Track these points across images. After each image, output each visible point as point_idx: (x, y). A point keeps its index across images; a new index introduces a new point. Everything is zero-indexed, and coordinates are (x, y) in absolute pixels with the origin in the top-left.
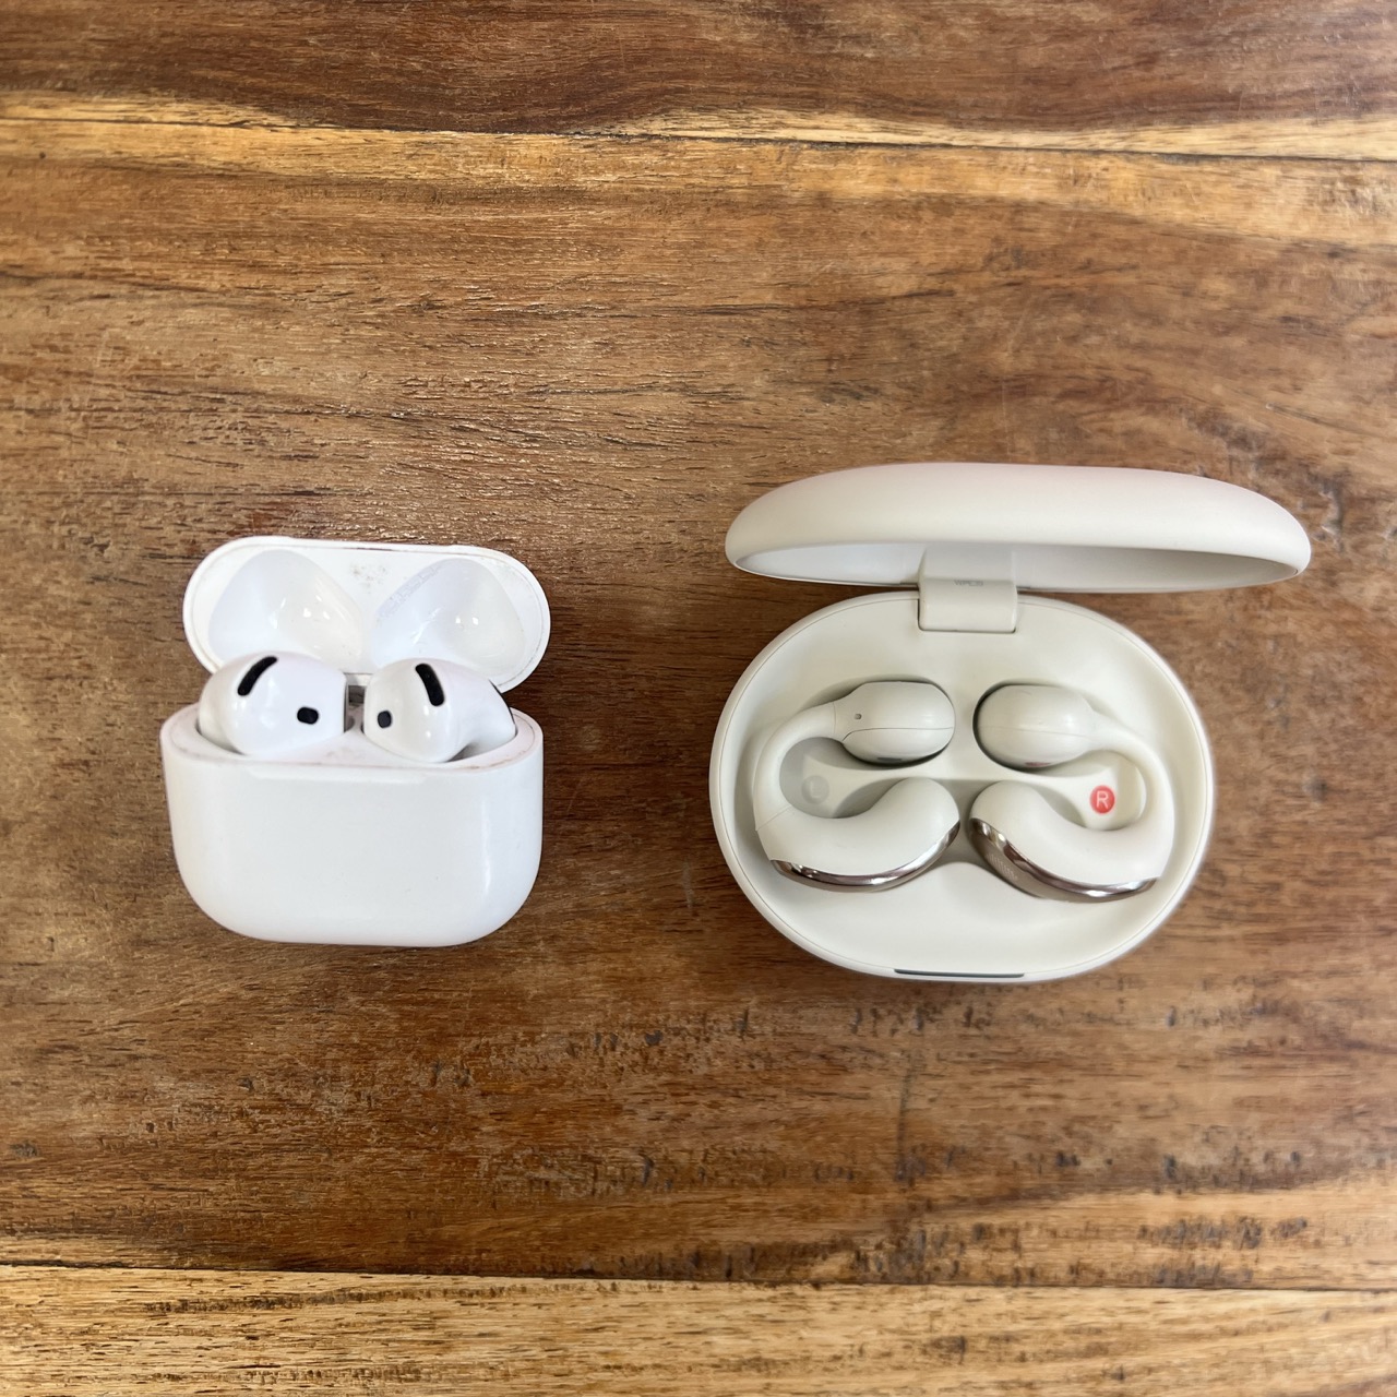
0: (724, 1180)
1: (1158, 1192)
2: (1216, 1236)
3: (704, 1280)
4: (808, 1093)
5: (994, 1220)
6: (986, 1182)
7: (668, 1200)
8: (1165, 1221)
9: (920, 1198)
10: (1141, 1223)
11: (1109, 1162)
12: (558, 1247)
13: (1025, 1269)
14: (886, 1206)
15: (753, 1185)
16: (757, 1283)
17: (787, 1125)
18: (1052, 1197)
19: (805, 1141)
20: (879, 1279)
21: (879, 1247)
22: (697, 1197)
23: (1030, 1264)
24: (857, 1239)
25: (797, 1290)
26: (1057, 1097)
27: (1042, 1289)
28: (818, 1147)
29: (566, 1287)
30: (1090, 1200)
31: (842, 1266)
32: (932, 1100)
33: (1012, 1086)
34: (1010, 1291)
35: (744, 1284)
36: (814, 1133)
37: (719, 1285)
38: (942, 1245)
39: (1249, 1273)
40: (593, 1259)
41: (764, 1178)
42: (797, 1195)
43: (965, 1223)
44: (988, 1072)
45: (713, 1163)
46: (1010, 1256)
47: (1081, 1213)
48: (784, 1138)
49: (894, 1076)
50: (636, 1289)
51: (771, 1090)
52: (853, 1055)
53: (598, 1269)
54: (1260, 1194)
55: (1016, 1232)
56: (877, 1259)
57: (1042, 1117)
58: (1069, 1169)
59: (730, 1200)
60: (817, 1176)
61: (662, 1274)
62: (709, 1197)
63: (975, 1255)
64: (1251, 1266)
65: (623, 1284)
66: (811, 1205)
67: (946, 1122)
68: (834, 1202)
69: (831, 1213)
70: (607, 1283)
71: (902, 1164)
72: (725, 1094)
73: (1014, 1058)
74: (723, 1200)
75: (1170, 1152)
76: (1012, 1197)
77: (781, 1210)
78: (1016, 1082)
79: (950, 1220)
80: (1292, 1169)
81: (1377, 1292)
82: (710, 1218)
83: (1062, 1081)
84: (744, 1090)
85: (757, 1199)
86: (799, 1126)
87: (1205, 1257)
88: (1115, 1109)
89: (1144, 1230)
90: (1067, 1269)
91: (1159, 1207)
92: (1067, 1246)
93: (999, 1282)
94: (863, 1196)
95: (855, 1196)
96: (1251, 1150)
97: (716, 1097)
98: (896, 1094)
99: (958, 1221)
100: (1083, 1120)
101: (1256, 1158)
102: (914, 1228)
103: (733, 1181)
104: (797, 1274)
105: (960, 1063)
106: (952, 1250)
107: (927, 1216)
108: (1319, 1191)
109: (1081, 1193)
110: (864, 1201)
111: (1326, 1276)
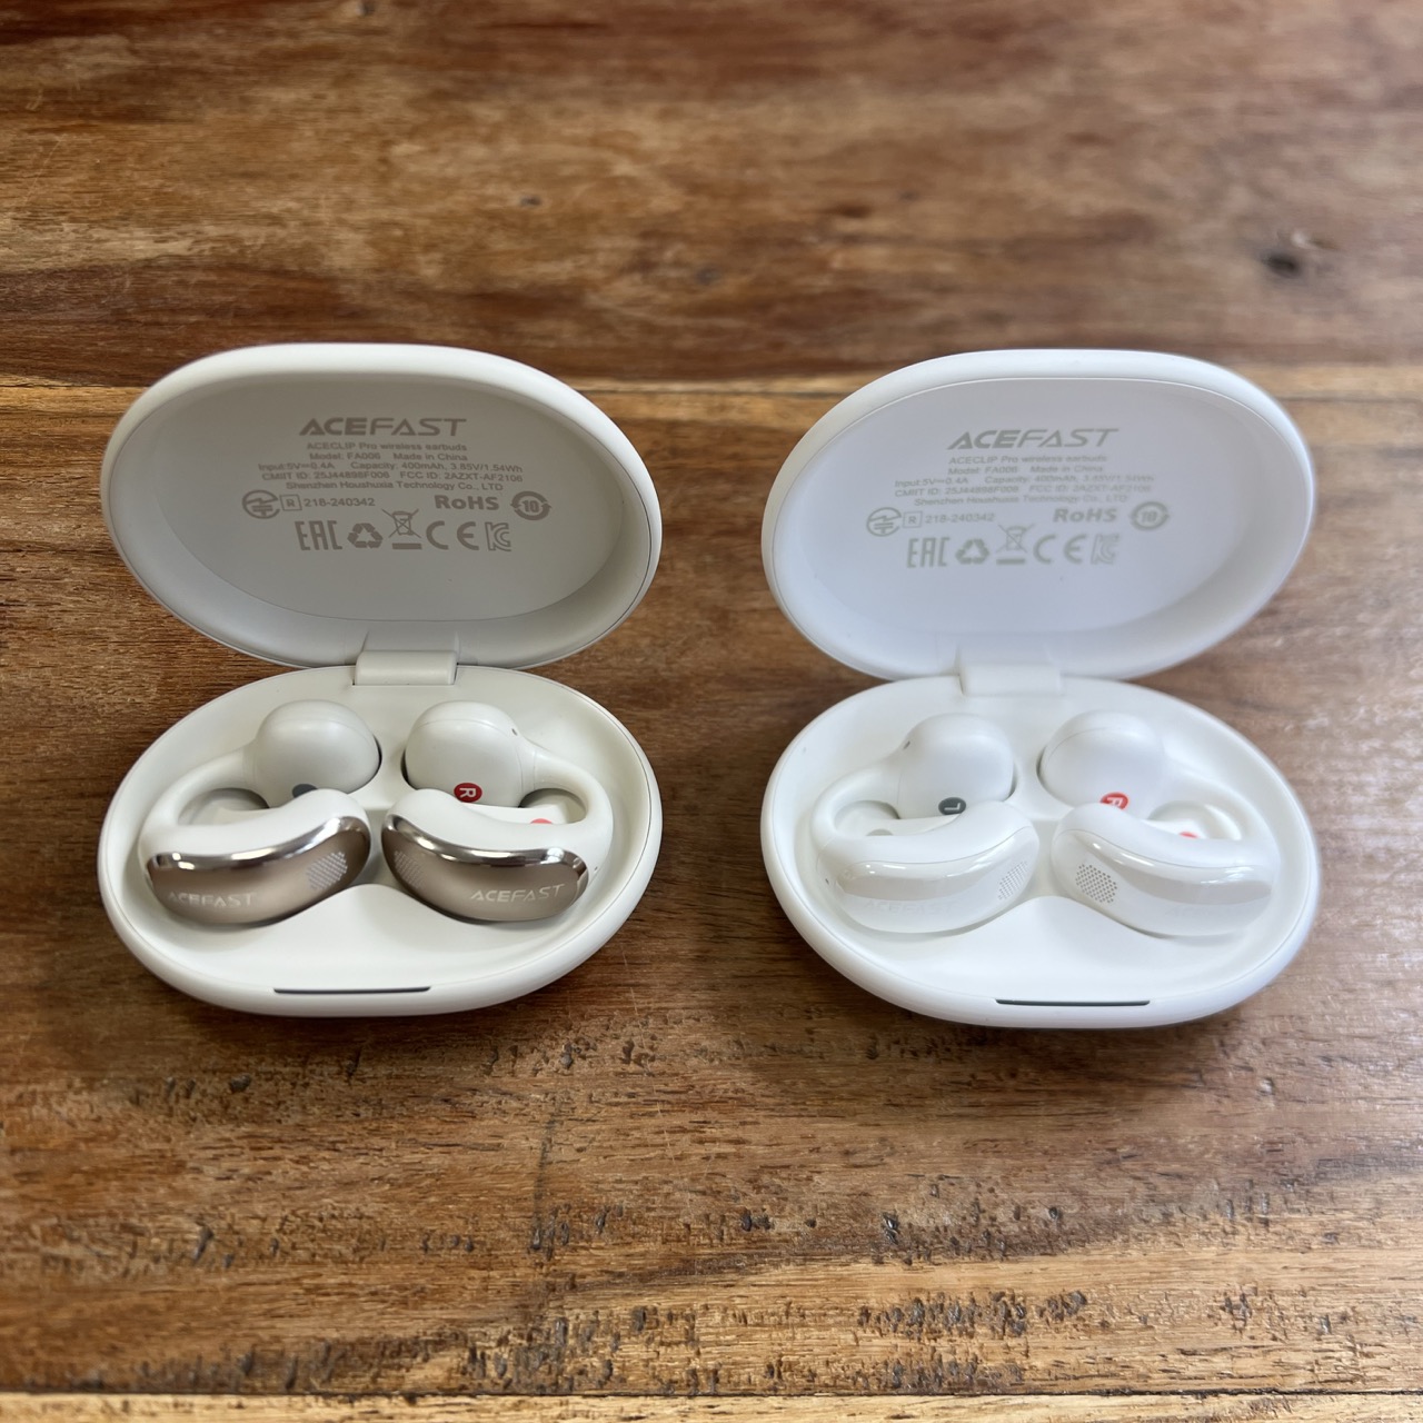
0: (302, 1254)
1: (879, 1262)
2: (966, 1319)
3: (254, 1393)
4: (424, 1145)
5: (661, 1302)
6: (651, 1249)
7: (224, 1280)
8: (894, 1299)
9: (562, 1275)
10: (861, 1303)
11: (812, 1224)
12: (59, 1350)
13: (705, 1370)
14: (514, 1285)
15: (340, 1260)
16: (327, 1396)
17: (392, 1182)
18: (738, 1270)
19: (415, 1203)
20: (499, 1389)
21: (502, 1341)
22: (263, 1277)
23: (711, 1365)
24: (471, 1331)
25: (383, 1404)
26: (738, 1142)
27: (730, 1400)
28: (431, 1208)
29: (58, 1407)
30: (788, 1272)
31: (450, 1370)
32: (580, 1150)
33: (683, 1130)
34: (683, 1403)
35: (310, 1399)
36: (426, 1193)
37: (274, 1400)
38: (589, 1339)
39: (1019, 1371)
40: (104, 1366)
41: (356, 1251)
42: (397, 1272)
43: (622, 1308)
44: (652, 1115)
45: (292, 1232)
46: (685, 1352)
47: (779, 1291)
48: (387, 1199)
49: (534, 1121)
50: (155, 1409)
51: (377, 1142)
52: (486, 1098)
53: (111, 1379)
54: (1017, 1262)
55: (691, 1318)
56: (498, 1358)
57: (721, 1167)
58: (755, 1234)
59: (305, 1281)
60: (426, 1249)
61: (197, 1387)
62: (279, 1277)
63: (634, 1350)
64: (1020, 1361)
65: (139, 1401)
66: (413, 1285)
67: (598, 1176)
68: (446, 1281)
69: (440, 1295)
70: (116, 1401)
71: (538, 1228)
72: (318, 1147)
73: (683, 1097)
74: (297, 1281)
75: (889, 1209)
76: (683, 1269)
77: (374, 1294)
78: (689, 1126)
79: (600, 1304)
80: (1054, 1228)
81: (1202, 1394)
82: (276, 1305)
83: (744, 1123)
84: (344, 1142)
85: (345, 1279)
86: (408, 1185)
87: (952, 1349)
88: (814, 1156)
89: (866, 1313)
90: (763, 1370)
91: (883, 1282)
92: (761, 1336)
93: (668, 1390)
94: (484, 1273)
95: (474, 1273)
96: (996, 1205)
97: (307, 1150)
98: (534, 1142)
99: (613, 1303)
100: (772, 1169)
101: (1003, 1215)
102: (552, 1315)
103: (314, 1255)
104: (384, 1383)
105: (617, 1104)
106: (605, 1346)
107: (569, 1298)
108: (1095, 1255)
109: (776, 1266)
110: (485, 1279)
111: (1127, 1373)
